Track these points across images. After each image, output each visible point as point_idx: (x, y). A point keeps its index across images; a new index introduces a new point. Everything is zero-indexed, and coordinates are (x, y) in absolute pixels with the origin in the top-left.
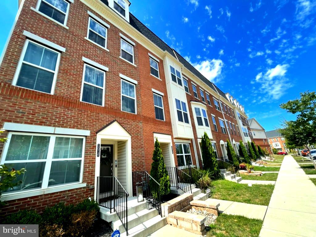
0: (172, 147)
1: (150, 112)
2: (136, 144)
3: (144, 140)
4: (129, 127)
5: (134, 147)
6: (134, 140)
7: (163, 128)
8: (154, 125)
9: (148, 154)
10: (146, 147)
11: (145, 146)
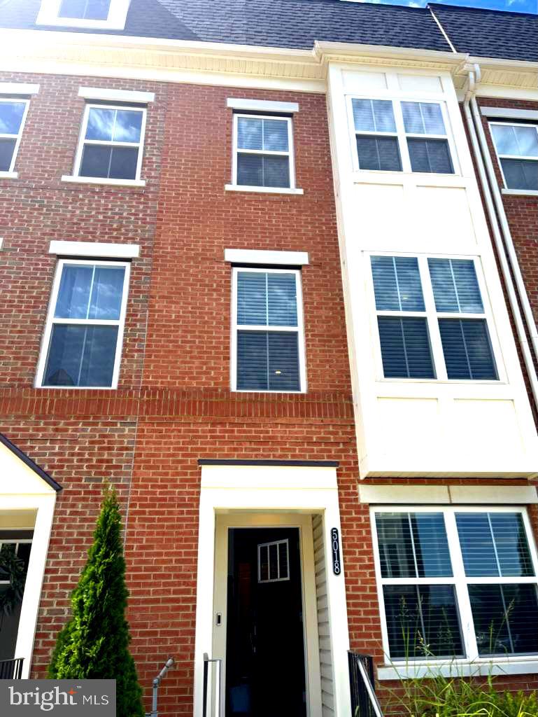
0: (334, 532)
1: (197, 362)
2: (80, 527)
3: (132, 506)
4: (57, 450)
5: (68, 541)
6: (73, 506)
7: (279, 432)
8: (214, 424)
9: (148, 577)
10: (140, 541)
11: (132, 534)
